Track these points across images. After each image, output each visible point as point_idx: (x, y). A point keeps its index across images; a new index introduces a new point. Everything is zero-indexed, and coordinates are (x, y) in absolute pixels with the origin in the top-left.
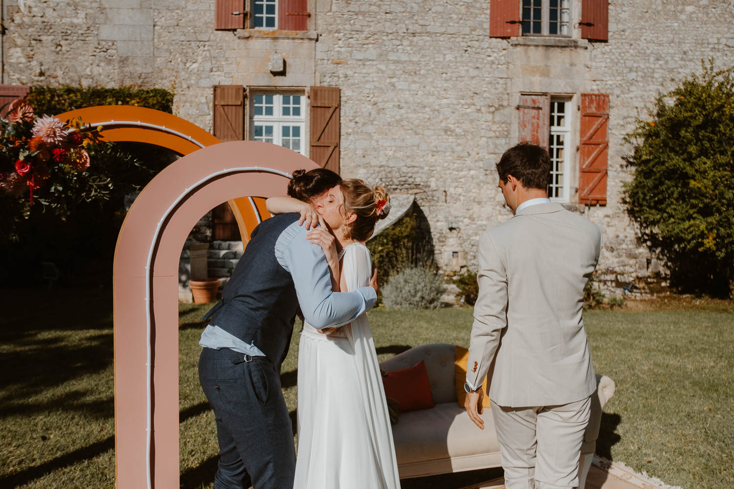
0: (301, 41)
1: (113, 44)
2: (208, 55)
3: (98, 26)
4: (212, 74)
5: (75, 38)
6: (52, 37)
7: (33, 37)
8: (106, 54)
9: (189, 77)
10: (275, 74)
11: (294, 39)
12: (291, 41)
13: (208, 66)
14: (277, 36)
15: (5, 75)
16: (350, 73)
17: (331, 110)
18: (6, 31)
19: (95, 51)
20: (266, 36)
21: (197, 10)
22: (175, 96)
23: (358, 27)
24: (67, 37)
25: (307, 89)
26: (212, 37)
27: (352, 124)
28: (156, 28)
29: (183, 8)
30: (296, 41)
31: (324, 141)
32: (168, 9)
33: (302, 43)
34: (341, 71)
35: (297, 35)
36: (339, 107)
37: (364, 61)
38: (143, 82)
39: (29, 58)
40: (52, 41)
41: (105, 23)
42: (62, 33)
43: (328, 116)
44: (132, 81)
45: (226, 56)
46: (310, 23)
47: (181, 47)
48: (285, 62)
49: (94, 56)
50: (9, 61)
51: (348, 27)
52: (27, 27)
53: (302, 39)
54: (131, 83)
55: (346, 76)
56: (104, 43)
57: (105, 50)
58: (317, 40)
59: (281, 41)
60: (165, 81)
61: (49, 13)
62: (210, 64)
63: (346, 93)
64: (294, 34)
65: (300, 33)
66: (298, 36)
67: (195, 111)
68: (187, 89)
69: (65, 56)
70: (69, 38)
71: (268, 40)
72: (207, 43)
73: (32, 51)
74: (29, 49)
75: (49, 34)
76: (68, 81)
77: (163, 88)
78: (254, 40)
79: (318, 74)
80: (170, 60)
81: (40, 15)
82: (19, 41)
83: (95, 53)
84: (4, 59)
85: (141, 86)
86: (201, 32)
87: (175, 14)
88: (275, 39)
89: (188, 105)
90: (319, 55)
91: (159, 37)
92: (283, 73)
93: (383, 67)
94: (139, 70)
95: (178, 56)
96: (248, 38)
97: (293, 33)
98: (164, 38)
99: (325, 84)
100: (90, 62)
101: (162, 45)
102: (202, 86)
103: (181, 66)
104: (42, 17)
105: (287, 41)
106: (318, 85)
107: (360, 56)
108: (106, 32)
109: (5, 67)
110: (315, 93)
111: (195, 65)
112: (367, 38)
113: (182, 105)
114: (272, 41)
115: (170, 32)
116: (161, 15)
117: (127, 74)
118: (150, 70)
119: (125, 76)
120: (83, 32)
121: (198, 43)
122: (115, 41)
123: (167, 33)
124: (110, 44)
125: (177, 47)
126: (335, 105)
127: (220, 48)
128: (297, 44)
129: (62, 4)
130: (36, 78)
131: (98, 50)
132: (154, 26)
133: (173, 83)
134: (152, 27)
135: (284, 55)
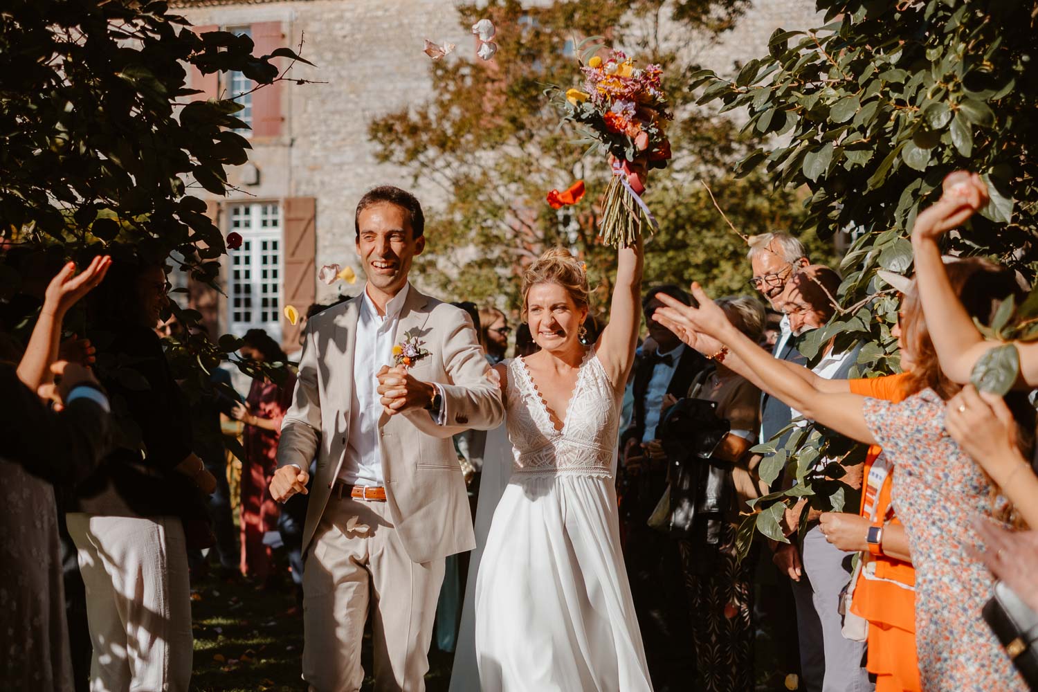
0: (275, 147)
10: (250, 185)
11: (268, 146)
16: (326, 179)
17: (305, 223)
23: (334, 127)
25: (282, 201)
27: (329, 236)
30: (270, 148)
31: (298, 257)
33: (276, 149)
34: (317, 178)
35: (270, 141)
36: (314, 217)
37: (341, 166)
43: (302, 228)
46: (284, 128)
48: (258, 172)
51: (324, 128)
53: (276, 145)
55: (323, 183)
58: (291, 145)
63: (323, 202)
65: (274, 139)
66: (272, 143)
79: (293, 183)
90: (295, 162)
92: (257, 183)
93: (360, 170)
97: (265, 139)
99: (301, 194)
105: (261, 148)
106: (293, 195)
107: (335, 159)
110: (289, 204)
112: (344, 140)
126: (309, 216)
128: (271, 151)
135: (258, 164)
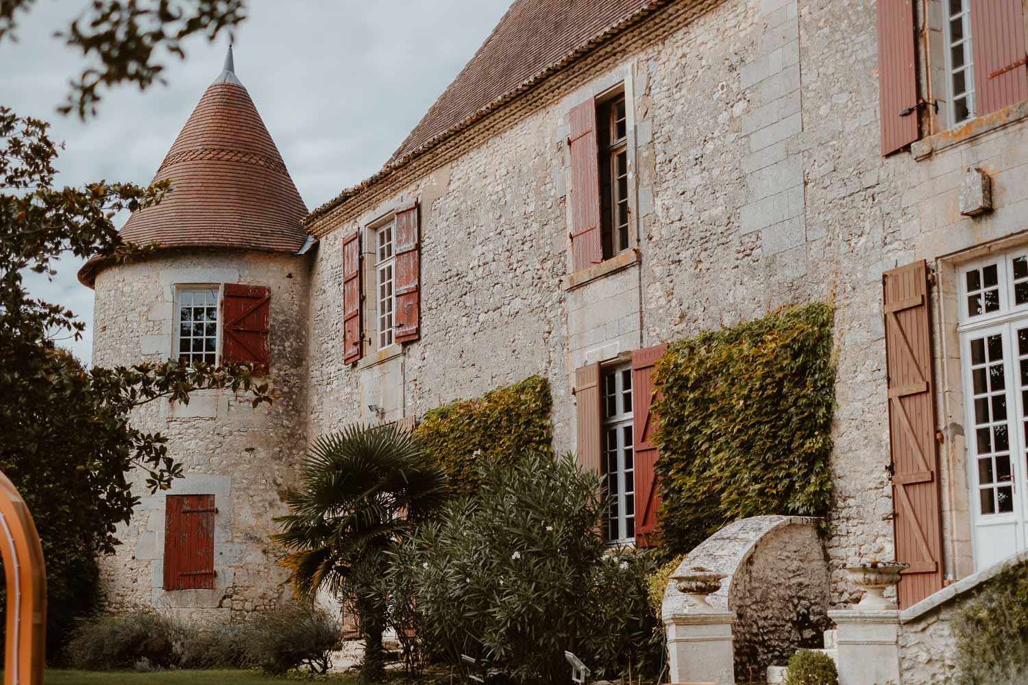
0: (1019, 126)
1: (758, 237)
2: (878, 213)
3: (738, 211)
4: (884, 251)
5: (715, 243)
6: (691, 250)
7: (671, 259)
8: (750, 258)
9: (854, 268)
10: (974, 216)
11: (1004, 126)
12: (1001, 133)
13: (878, 234)
14: (975, 131)
15: (645, 332)
18: (644, 259)
19: (737, 259)
20: (958, 139)
21: (858, 129)
22: (837, 313)
24: (706, 245)
26: (883, 175)
28: (809, 186)
29: (840, 133)
30: (1011, 129)
32: (820, 144)
33: (1021, 129)
35: (1008, 116)
38: (795, 298)
39: (668, 296)
40: (692, 255)
41: (747, 203)
42: (702, 239)
44: (781, 299)
45: (903, 206)
47: (842, 210)
48: (989, 187)
49: (737, 267)
50: (649, 307)
52: (665, 243)
53: (1019, 121)
54: (781, 304)
56: (746, 240)
57: (748, 252)
59: (984, 139)
60: (823, 286)
61: (688, 210)
62: (880, 230)
64: (1003, 116)
65: (1014, 109)
66: (1011, 118)
67: (865, 333)
68: (852, 293)
69: (705, 279)
70: (709, 245)
71: (962, 147)
72: (876, 189)
73: (671, 282)
74: (668, 279)
75: (687, 246)
76: (709, 324)
77: (821, 300)
78: (940, 155)
80: (828, 241)
81: (677, 218)
82: (658, 271)
83: (737, 263)
84: (643, 305)
85: (792, 305)
86: (867, 171)
87: (829, 150)
88: (973, 139)
89: (855, 324)
91: (812, 203)
94: (789, 273)
95: (838, 230)
96: (929, 155)
98: (819, 202)
100: (733, 279)
101: (817, 215)
102: (872, 279)
103: (844, 248)
104: (680, 220)
105: (994, 135)
108: (749, 220)
109: (645, 319)
111: (863, 239)
113: (848, 327)
114: (969, 145)
115: (825, 188)
116: (812, 160)
117: (774, 288)
118: (802, 270)
119: (773, 291)
120: (722, 229)
121: (864, 193)
122: (758, 231)
123: (822, 191)
124: (754, 238)
125: (837, 212)
127: (893, 192)
128: (1012, 135)
129: (698, 190)
130: (676, 328)
131: (741, 255)
132: (806, 183)
133: (832, 287)
134: (803, 185)
135: (990, 170)
